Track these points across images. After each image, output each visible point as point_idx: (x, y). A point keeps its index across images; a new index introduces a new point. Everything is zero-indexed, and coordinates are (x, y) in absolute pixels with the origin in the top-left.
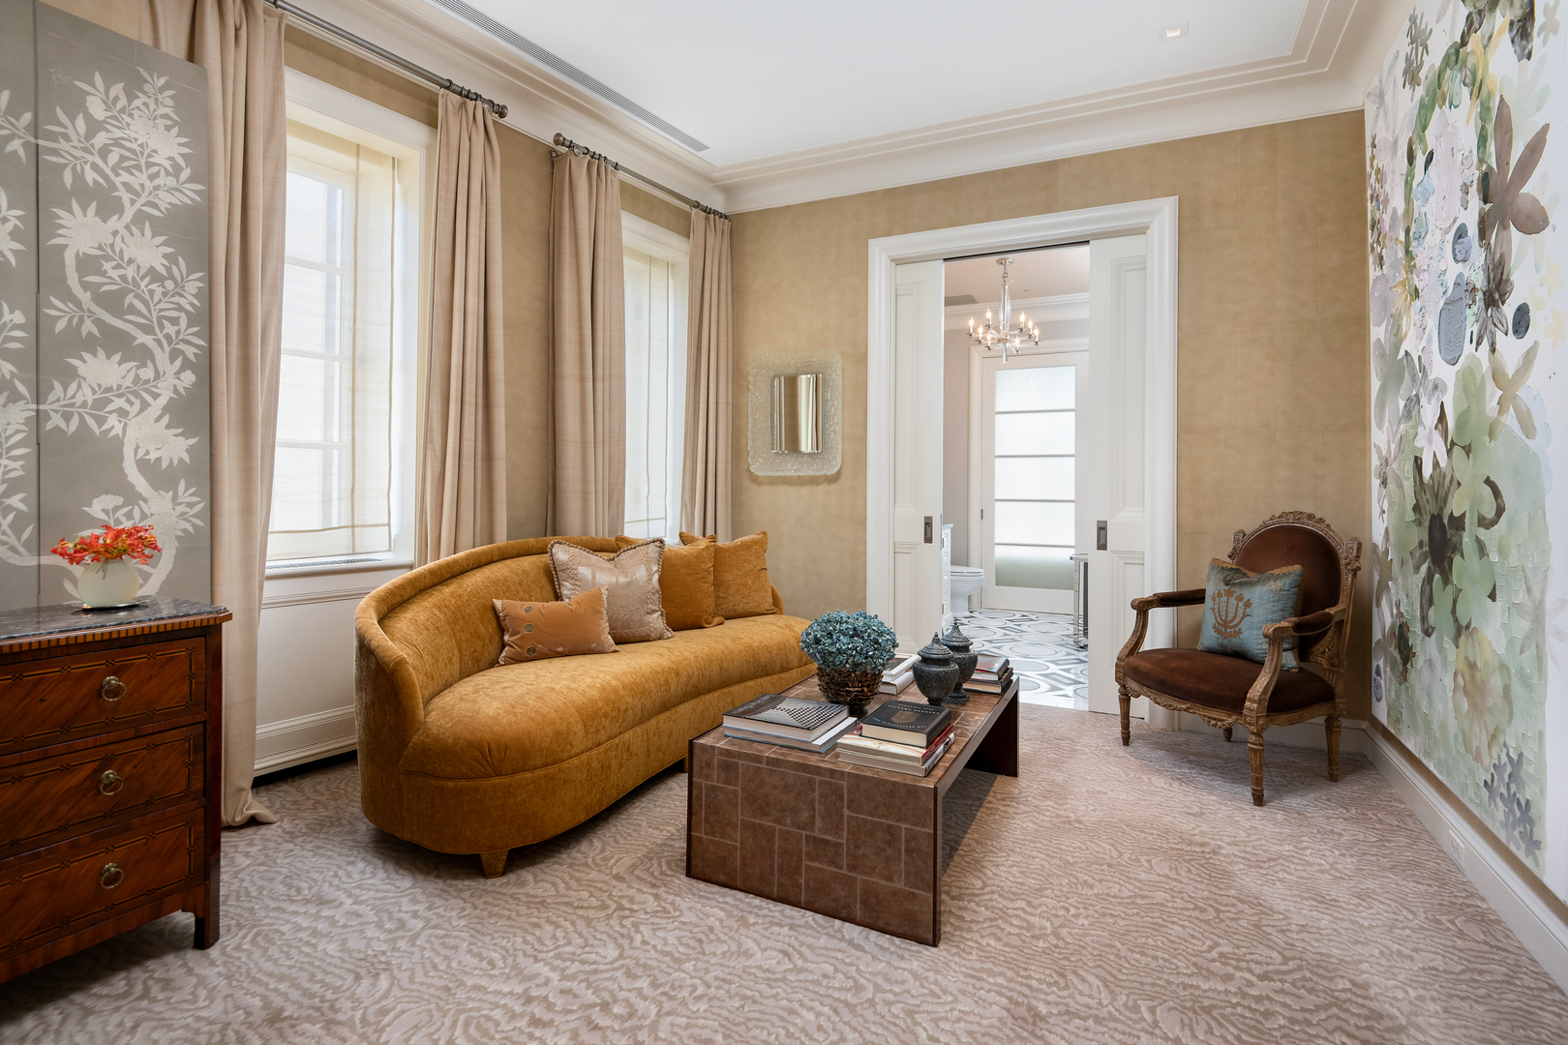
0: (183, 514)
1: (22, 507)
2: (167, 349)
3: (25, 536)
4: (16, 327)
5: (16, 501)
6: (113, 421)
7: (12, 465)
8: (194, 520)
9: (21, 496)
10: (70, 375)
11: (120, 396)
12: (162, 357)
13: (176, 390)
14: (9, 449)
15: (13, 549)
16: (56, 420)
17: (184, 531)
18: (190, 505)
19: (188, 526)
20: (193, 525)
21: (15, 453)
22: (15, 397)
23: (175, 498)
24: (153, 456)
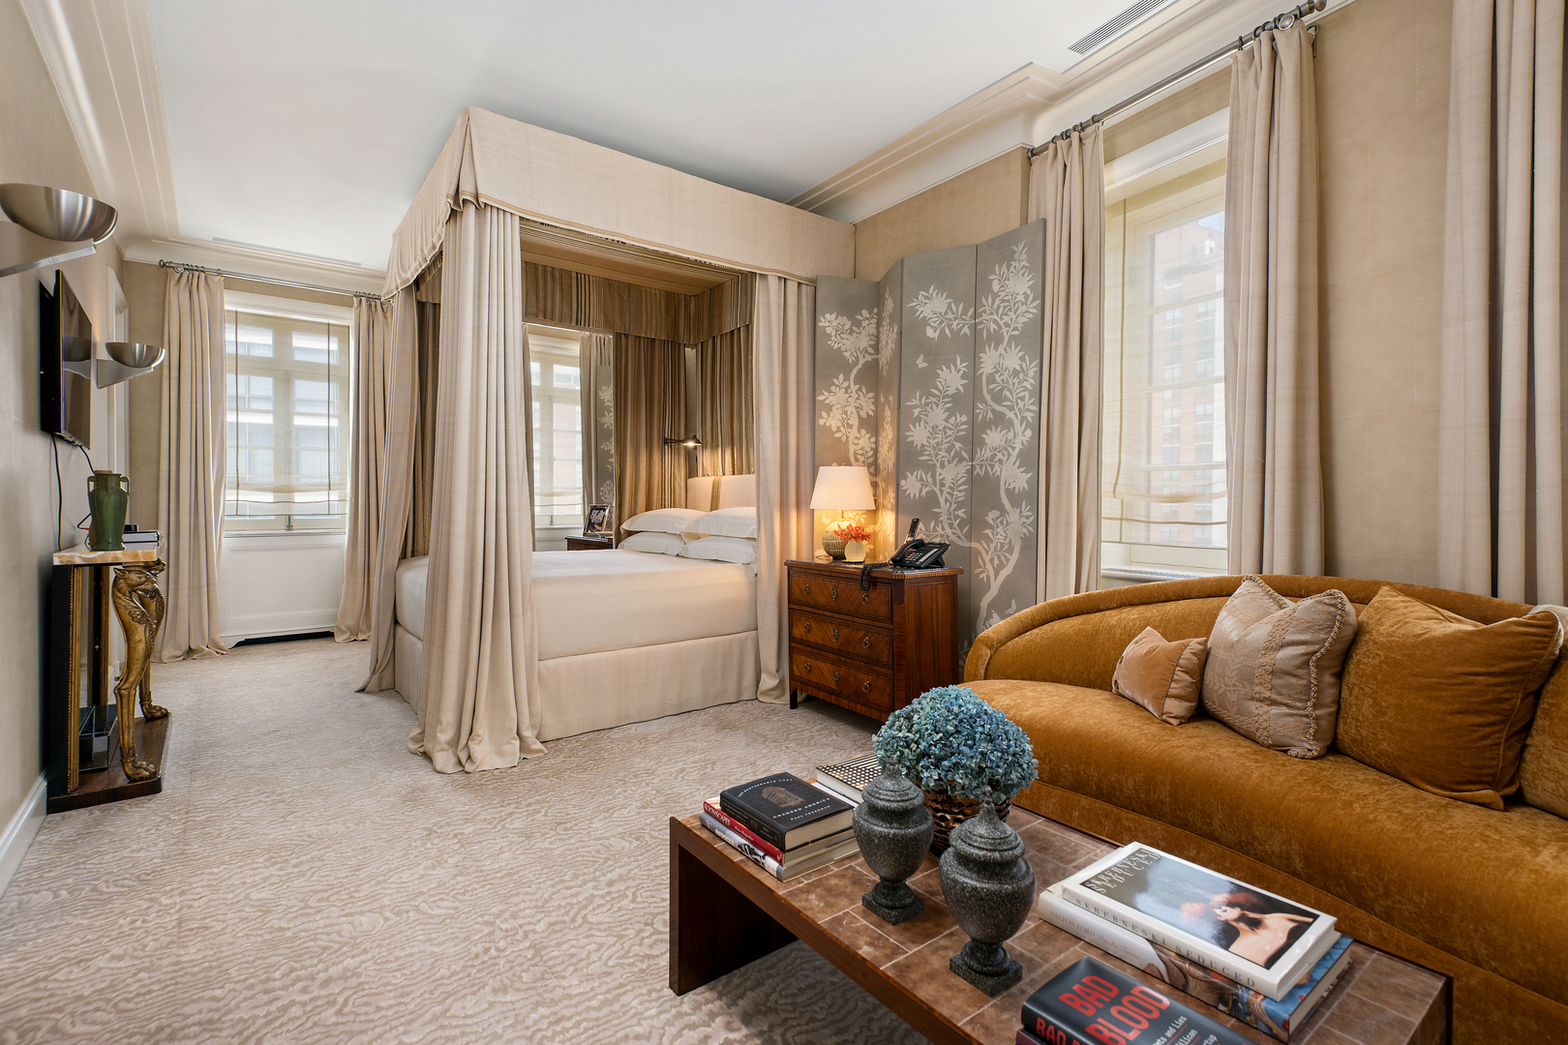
0: (1024, 523)
1: (964, 516)
2: (1019, 417)
3: (965, 531)
4: (963, 424)
5: (960, 513)
6: (997, 467)
7: (959, 494)
8: (1029, 527)
9: (963, 510)
10: (983, 443)
11: (999, 452)
12: (1017, 423)
13: (1023, 444)
14: (958, 487)
15: (959, 537)
16: (978, 470)
17: (1024, 534)
18: (1027, 517)
19: (1025, 531)
20: (1029, 531)
21: (960, 488)
22: (962, 460)
23: (1021, 512)
24: (1011, 487)
